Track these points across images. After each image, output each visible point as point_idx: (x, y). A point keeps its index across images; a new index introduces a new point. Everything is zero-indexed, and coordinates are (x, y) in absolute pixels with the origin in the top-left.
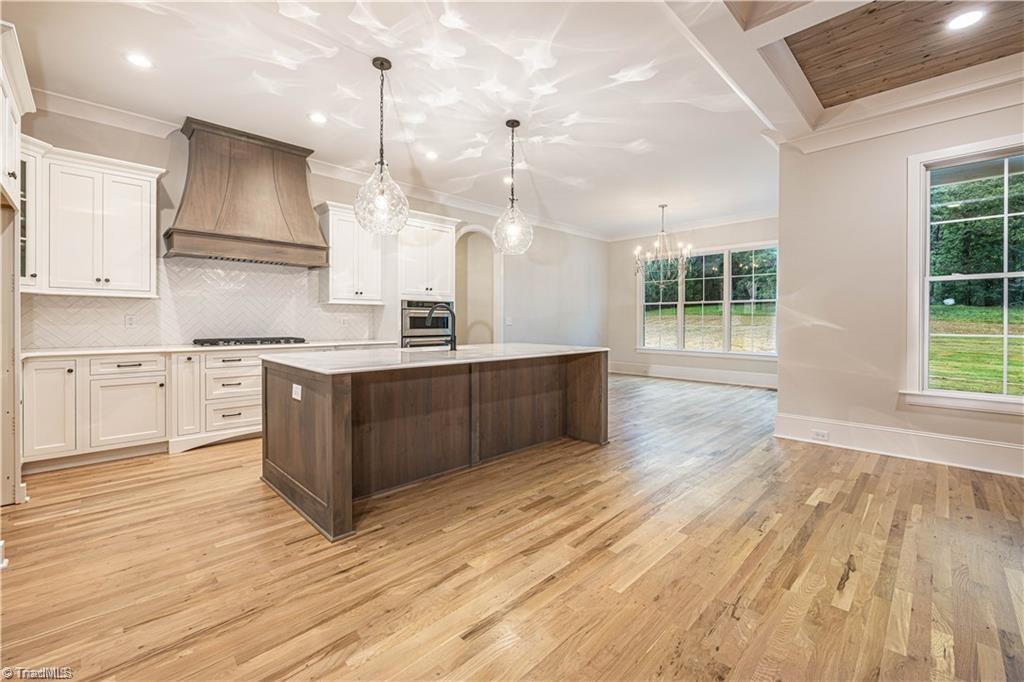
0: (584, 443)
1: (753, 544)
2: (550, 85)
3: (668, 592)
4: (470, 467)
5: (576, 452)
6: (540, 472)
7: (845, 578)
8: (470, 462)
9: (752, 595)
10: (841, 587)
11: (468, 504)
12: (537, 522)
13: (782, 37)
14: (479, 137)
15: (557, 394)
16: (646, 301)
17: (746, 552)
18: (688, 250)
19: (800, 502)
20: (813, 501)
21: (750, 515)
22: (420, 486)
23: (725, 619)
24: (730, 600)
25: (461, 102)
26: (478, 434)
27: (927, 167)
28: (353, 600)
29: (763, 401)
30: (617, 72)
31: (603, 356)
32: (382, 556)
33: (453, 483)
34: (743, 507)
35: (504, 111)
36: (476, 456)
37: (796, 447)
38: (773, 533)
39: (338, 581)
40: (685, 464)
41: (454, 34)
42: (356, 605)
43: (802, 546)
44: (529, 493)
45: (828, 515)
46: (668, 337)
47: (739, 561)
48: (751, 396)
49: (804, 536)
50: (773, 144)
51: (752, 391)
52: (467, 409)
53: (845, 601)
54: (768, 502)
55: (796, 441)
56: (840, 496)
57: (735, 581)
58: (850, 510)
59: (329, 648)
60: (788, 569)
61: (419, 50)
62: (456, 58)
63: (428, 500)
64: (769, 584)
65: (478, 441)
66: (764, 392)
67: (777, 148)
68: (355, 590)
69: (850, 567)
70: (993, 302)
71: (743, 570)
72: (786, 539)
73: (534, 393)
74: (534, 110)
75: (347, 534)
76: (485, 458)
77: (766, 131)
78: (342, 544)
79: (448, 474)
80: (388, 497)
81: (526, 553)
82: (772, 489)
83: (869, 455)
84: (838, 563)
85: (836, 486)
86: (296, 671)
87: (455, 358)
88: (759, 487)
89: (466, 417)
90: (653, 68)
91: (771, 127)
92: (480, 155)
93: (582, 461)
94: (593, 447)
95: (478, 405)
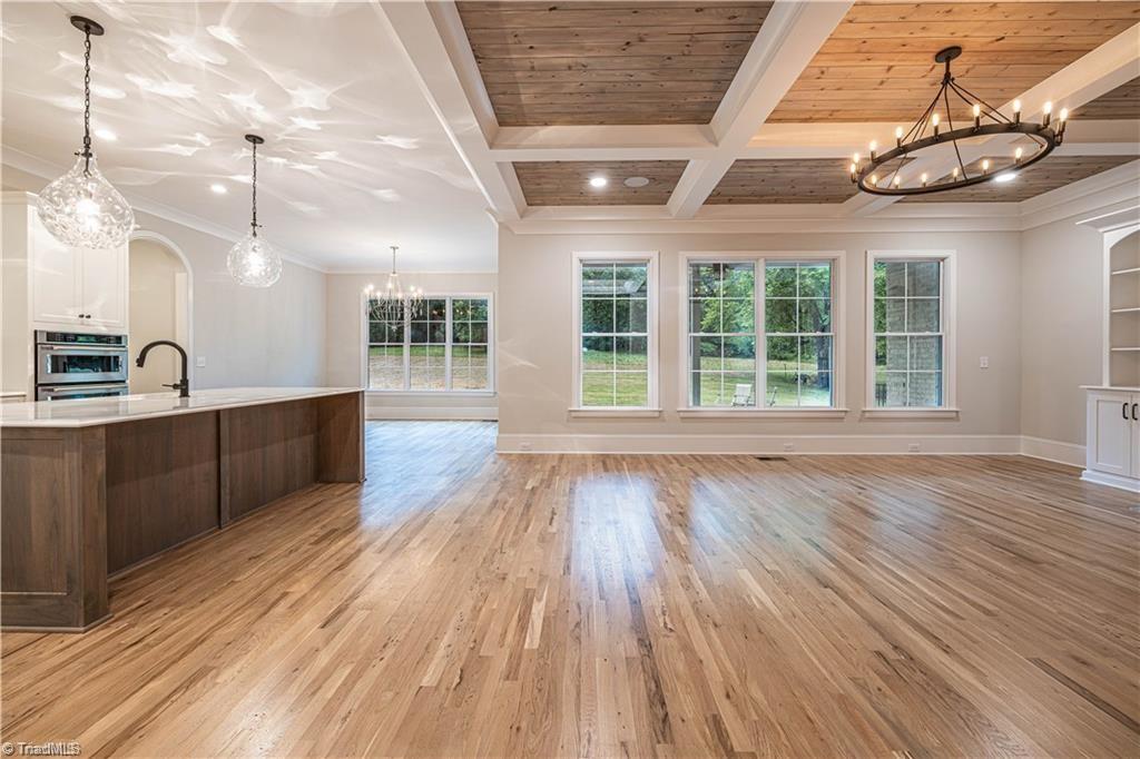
0: (340, 485)
1: (502, 516)
2: (315, 122)
3: (460, 555)
4: (220, 528)
5: (337, 493)
6: (309, 514)
7: (552, 518)
8: (220, 525)
9: (509, 540)
10: (551, 524)
11: (248, 556)
12: (333, 548)
13: (511, 160)
14: (199, 137)
15: (310, 438)
16: (371, 341)
17: (499, 523)
18: (417, 292)
19: (522, 490)
20: (529, 487)
21: (495, 502)
22: (162, 560)
23: (498, 556)
24: (497, 546)
25: (192, 99)
26: (228, 491)
27: (581, 261)
28: (179, 652)
29: (481, 429)
30: (385, 135)
31: (360, 395)
32: (175, 618)
33: (206, 548)
34: (490, 499)
35: (249, 125)
36: (225, 514)
37: (512, 458)
38: (511, 509)
39: (137, 651)
40: (439, 483)
41: (220, 46)
42: (184, 655)
43: (528, 511)
44: (311, 532)
45: (539, 491)
46: (377, 380)
47: (496, 528)
48: (471, 427)
49: (528, 506)
50: (494, 221)
51: (471, 423)
52: (214, 463)
53: (553, 529)
54: (503, 494)
55: (511, 455)
56: (542, 481)
57: (496, 539)
58: (549, 487)
59: (188, 683)
60: (524, 524)
61: (161, 38)
62: (208, 62)
63: (188, 567)
64: (515, 533)
65: (228, 498)
66: (479, 424)
67: (497, 226)
68: (169, 648)
69: (554, 513)
70: (608, 349)
71: (500, 531)
72: (519, 510)
73: (286, 439)
74: (286, 135)
75: (102, 619)
76: (237, 515)
77: (490, 210)
78: (102, 629)
79: (195, 540)
80: (124, 579)
81: (339, 568)
82: (504, 486)
83: (553, 455)
84: (548, 514)
85: (539, 476)
86: (165, 706)
87: (187, 407)
88: (496, 486)
89: (214, 473)
90: (416, 143)
91: (493, 207)
92: (190, 154)
93: (348, 498)
94: (352, 485)
95: (228, 457)
